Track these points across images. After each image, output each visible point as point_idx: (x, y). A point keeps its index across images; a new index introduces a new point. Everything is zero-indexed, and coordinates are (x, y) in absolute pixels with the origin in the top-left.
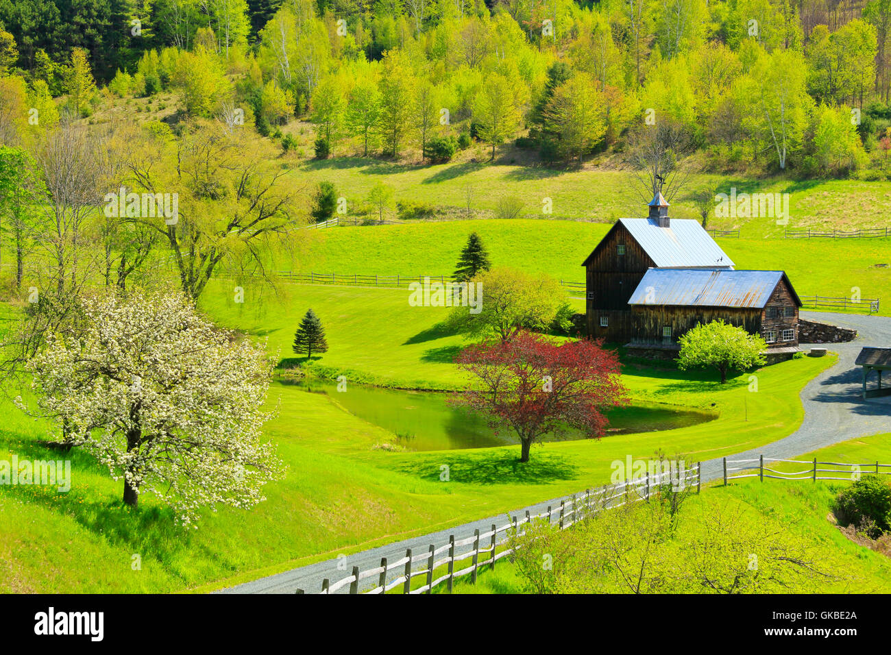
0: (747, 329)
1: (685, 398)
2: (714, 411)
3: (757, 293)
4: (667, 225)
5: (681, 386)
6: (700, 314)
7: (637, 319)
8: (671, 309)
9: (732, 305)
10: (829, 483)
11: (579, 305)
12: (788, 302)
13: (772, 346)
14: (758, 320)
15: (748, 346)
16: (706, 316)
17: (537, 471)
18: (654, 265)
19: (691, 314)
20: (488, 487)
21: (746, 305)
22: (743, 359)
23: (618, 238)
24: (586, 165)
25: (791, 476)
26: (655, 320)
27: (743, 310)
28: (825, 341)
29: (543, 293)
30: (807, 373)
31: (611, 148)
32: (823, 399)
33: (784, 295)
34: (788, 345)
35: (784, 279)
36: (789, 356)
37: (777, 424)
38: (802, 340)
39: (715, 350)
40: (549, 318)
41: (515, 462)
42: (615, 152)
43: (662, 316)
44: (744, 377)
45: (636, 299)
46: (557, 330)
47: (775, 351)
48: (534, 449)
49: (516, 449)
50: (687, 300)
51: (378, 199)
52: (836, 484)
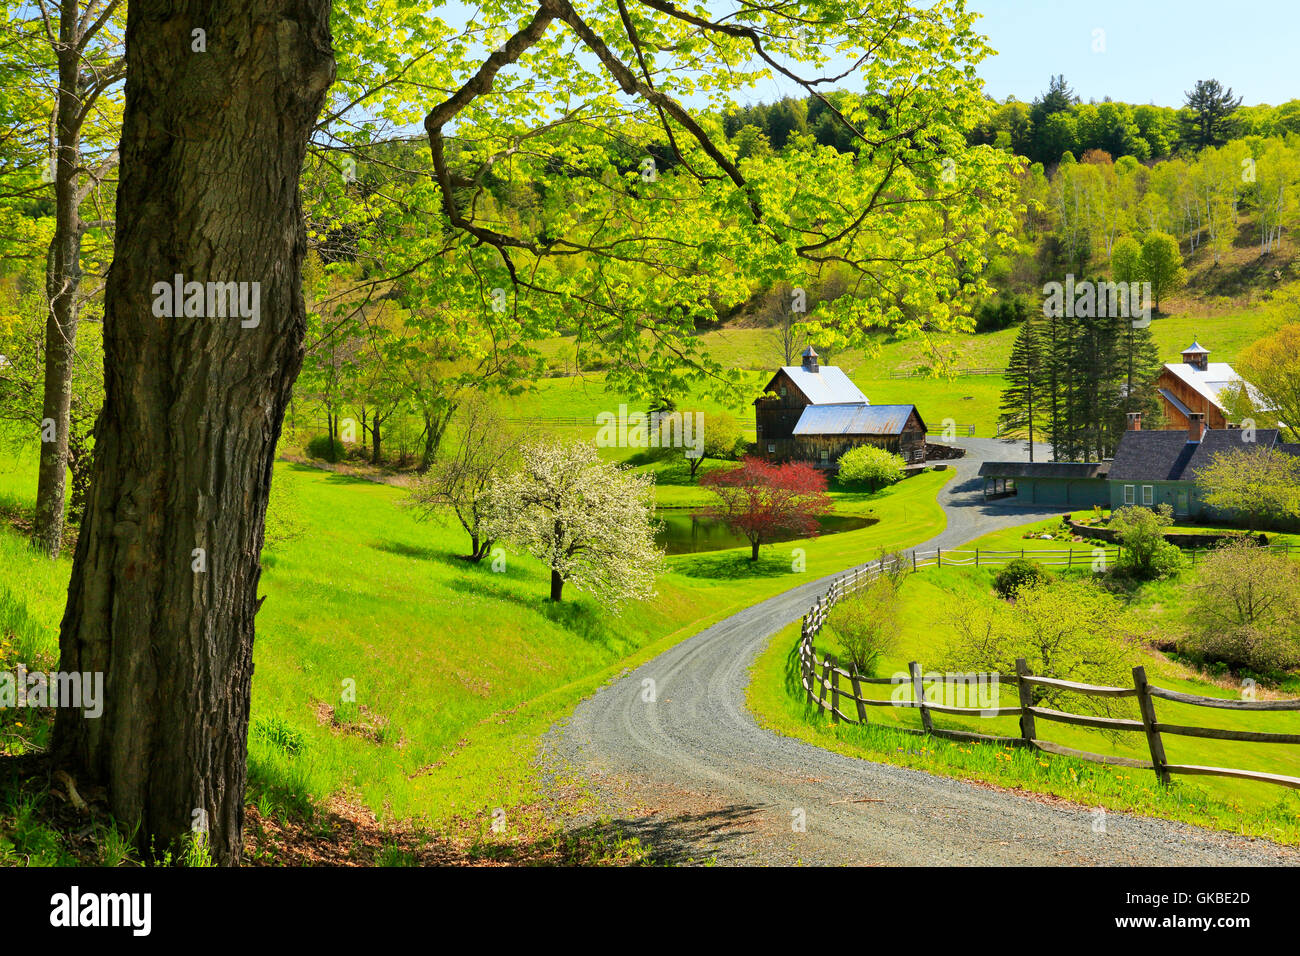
0: (889, 450)
1: (846, 506)
2: (874, 516)
3: (895, 424)
4: (817, 371)
5: (842, 498)
6: (850, 441)
7: (799, 445)
8: (827, 437)
9: (876, 432)
10: (987, 567)
11: (751, 436)
12: (918, 430)
13: (909, 463)
14: (896, 443)
15: (892, 463)
16: (855, 441)
17: (767, 567)
18: (811, 403)
19: (844, 441)
20: (735, 581)
21: (886, 432)
22: (889, 474)
23: (781, 383)
24: (726, 325)
25: (961, 563)
26: (815, 446)
27: (884, 436)
28: (942, 458)
29: (724, 427)
30: (936, 484)
31: (744, 311)
32: (956, 504)
33: (915, 423)
34: (919, 462)
35: (915, 411)
36: (920, 471)
37: (930, 524)
38: (929, 457)
39: (867, 468)
40: (729, 446)
41: (748, 561)
42: (748, 313)
43: (821, 443)
44: (888, 489)
45: (798, 430)
46: (732, 457)
47: (910, 467)
48: (762, 549)
49: (748, 551)
50: (839, 430)
51: (564, 355)
52: (993, 568)
